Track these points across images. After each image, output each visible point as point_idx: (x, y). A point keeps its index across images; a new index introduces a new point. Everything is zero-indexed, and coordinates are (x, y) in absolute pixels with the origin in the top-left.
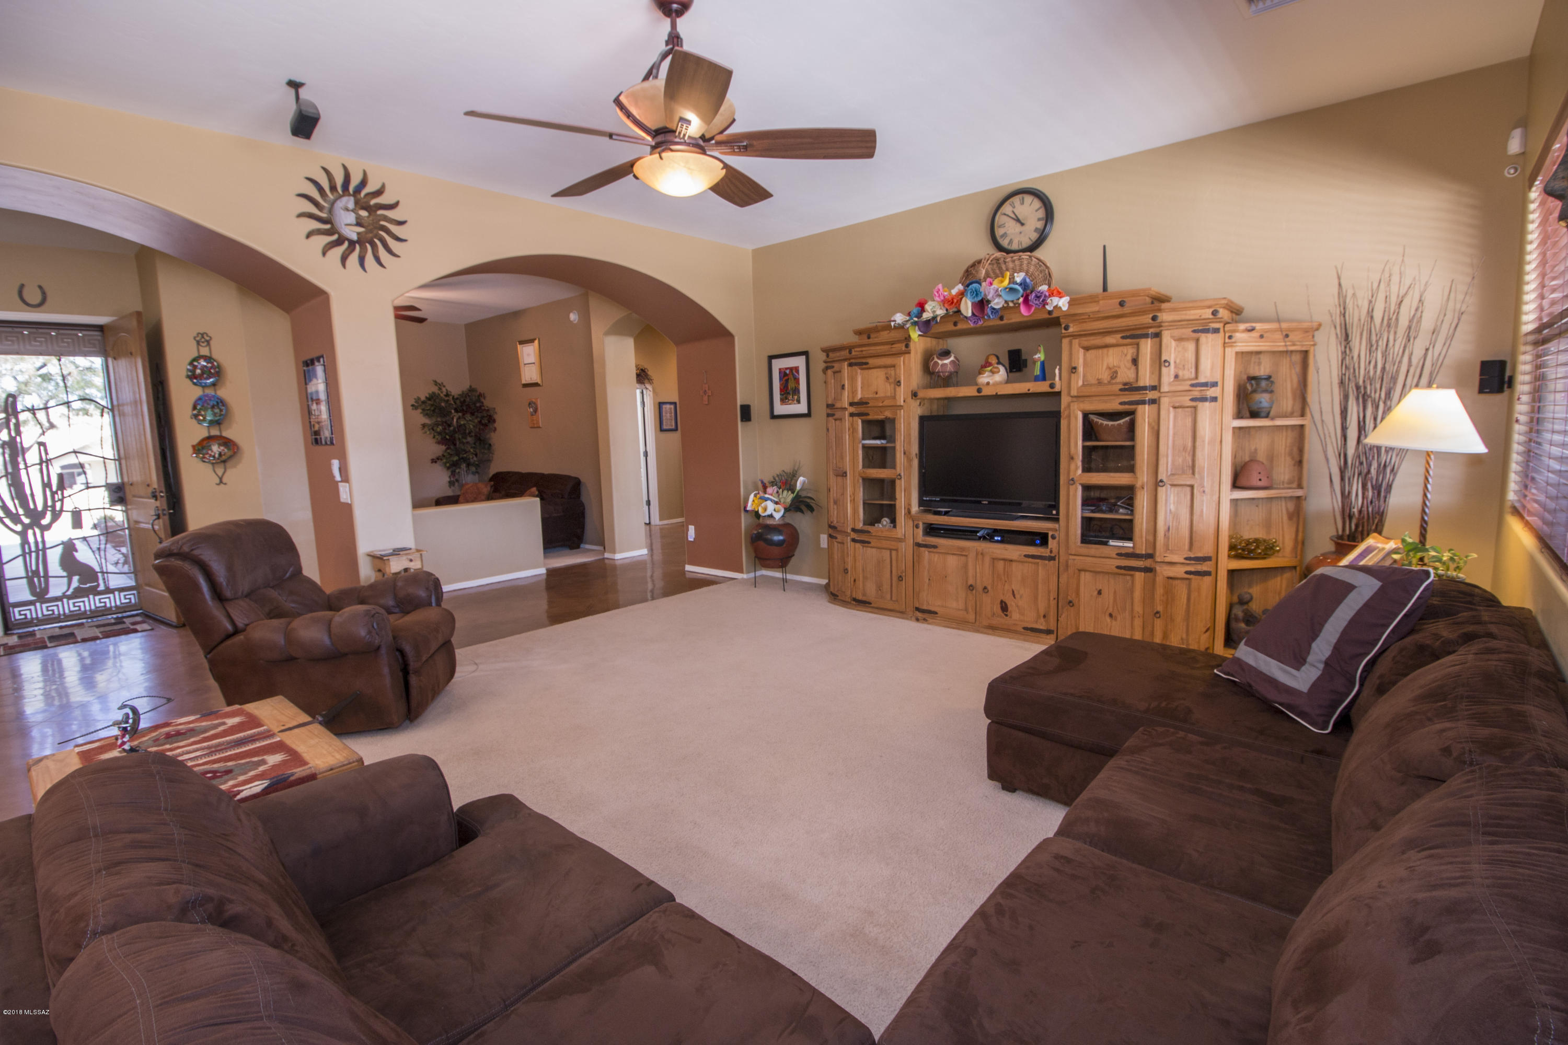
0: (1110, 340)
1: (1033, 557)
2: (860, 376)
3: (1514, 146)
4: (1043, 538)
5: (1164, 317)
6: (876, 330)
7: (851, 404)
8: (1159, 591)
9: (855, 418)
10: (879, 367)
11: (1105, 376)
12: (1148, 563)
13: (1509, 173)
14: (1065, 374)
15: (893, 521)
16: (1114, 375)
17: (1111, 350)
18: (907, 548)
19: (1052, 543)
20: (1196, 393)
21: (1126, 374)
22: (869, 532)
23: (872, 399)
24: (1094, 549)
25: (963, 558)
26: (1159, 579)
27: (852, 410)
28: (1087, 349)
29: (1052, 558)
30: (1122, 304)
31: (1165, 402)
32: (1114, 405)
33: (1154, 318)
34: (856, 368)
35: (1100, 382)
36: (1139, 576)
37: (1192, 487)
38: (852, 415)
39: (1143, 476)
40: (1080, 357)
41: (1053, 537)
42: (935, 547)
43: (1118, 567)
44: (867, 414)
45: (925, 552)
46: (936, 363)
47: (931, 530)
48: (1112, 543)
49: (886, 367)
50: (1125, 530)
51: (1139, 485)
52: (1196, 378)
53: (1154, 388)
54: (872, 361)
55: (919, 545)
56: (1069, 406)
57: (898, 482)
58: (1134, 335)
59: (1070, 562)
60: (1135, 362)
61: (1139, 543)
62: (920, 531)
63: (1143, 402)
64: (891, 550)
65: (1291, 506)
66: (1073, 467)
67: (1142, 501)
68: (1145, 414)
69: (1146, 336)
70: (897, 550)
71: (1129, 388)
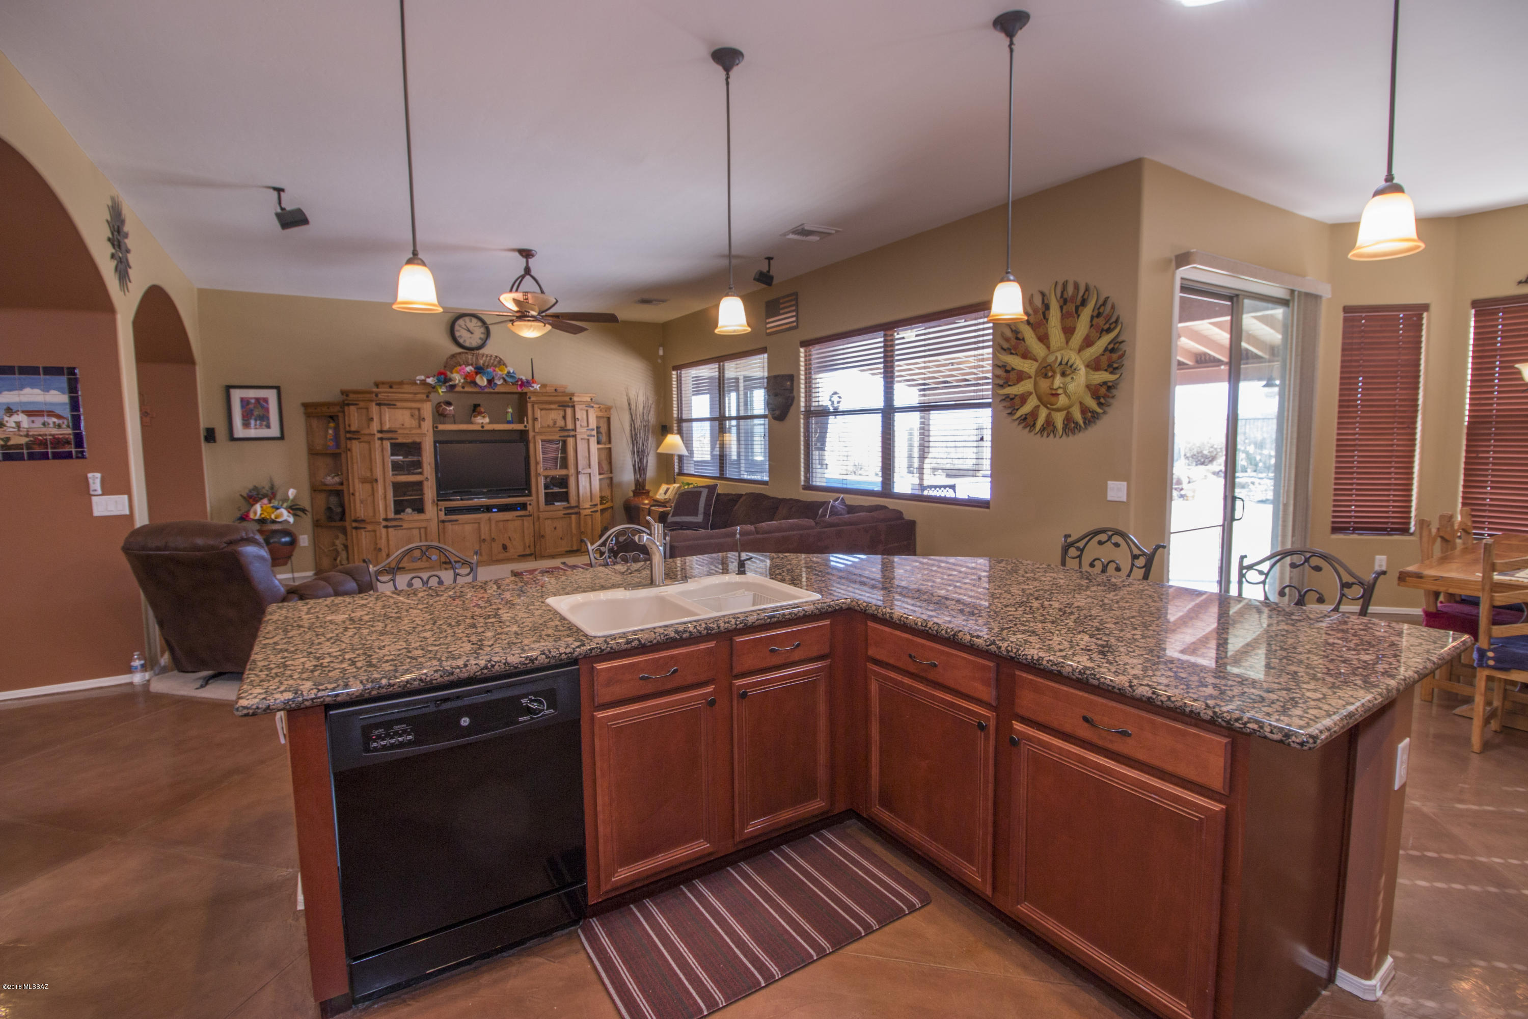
0: (553, 406)
1: (521, 516)
2: (387, 413)
3: (661, 352)
4: (524, 506)
5: (575, 399)
6: (401, 383)
7: (381, 432)
8: (582, 522)
9: (384, 442)
10: (406, 408)
11: (551, 423)
12: (576, 510)
13: (659, 361)
14: (530, 421)
15: (420, 510)
16: (555, 423)
17: (553, 411)
18: (433, 526)
19: (529, 508)
20: (588, 433)
21: (561, 423)
22: (400, 519)
23: (400, 428)
24: (551, 507)
25: (476, 525)
26: (582, 516)
27: (380, 435)
28: (541, 410)
29: (530, 516)
30: (556, 390)
31: (579, 437)
32: (556, 437)
33: (571, 399)
34: (385, 407)
35: (548, 426)
36: (573, 516)
37: (590, 474)
38: (381, 439)
39: (572, 471)
40: (538, 414)
41: (530, 504)
42: (456, 521)
43: (564, 514)
44: (397, 439)
45: (449, 526)
46: (445, 409)
47: (450, 511)
48: (556, 504)
49: (411, 408)
50: (565, 497)
51: (570, 474)
52: (588, 426)
53: (573, 430)
54: (399, 404)
55: (443, 522)
56: (534, 437)
57: (425, 483)
58: (563, 406)
59: (541, 516)
60: (564, 417)
61: (573, 502)
62: (443, 513)
63: (569, 436)
64: (420, 528)
65: (608, 481)
66: (539, 467)
67: (572, 482)
68: (570, 441)
69: (568, 406)
70: (426, 528)
71: (563, 429)
